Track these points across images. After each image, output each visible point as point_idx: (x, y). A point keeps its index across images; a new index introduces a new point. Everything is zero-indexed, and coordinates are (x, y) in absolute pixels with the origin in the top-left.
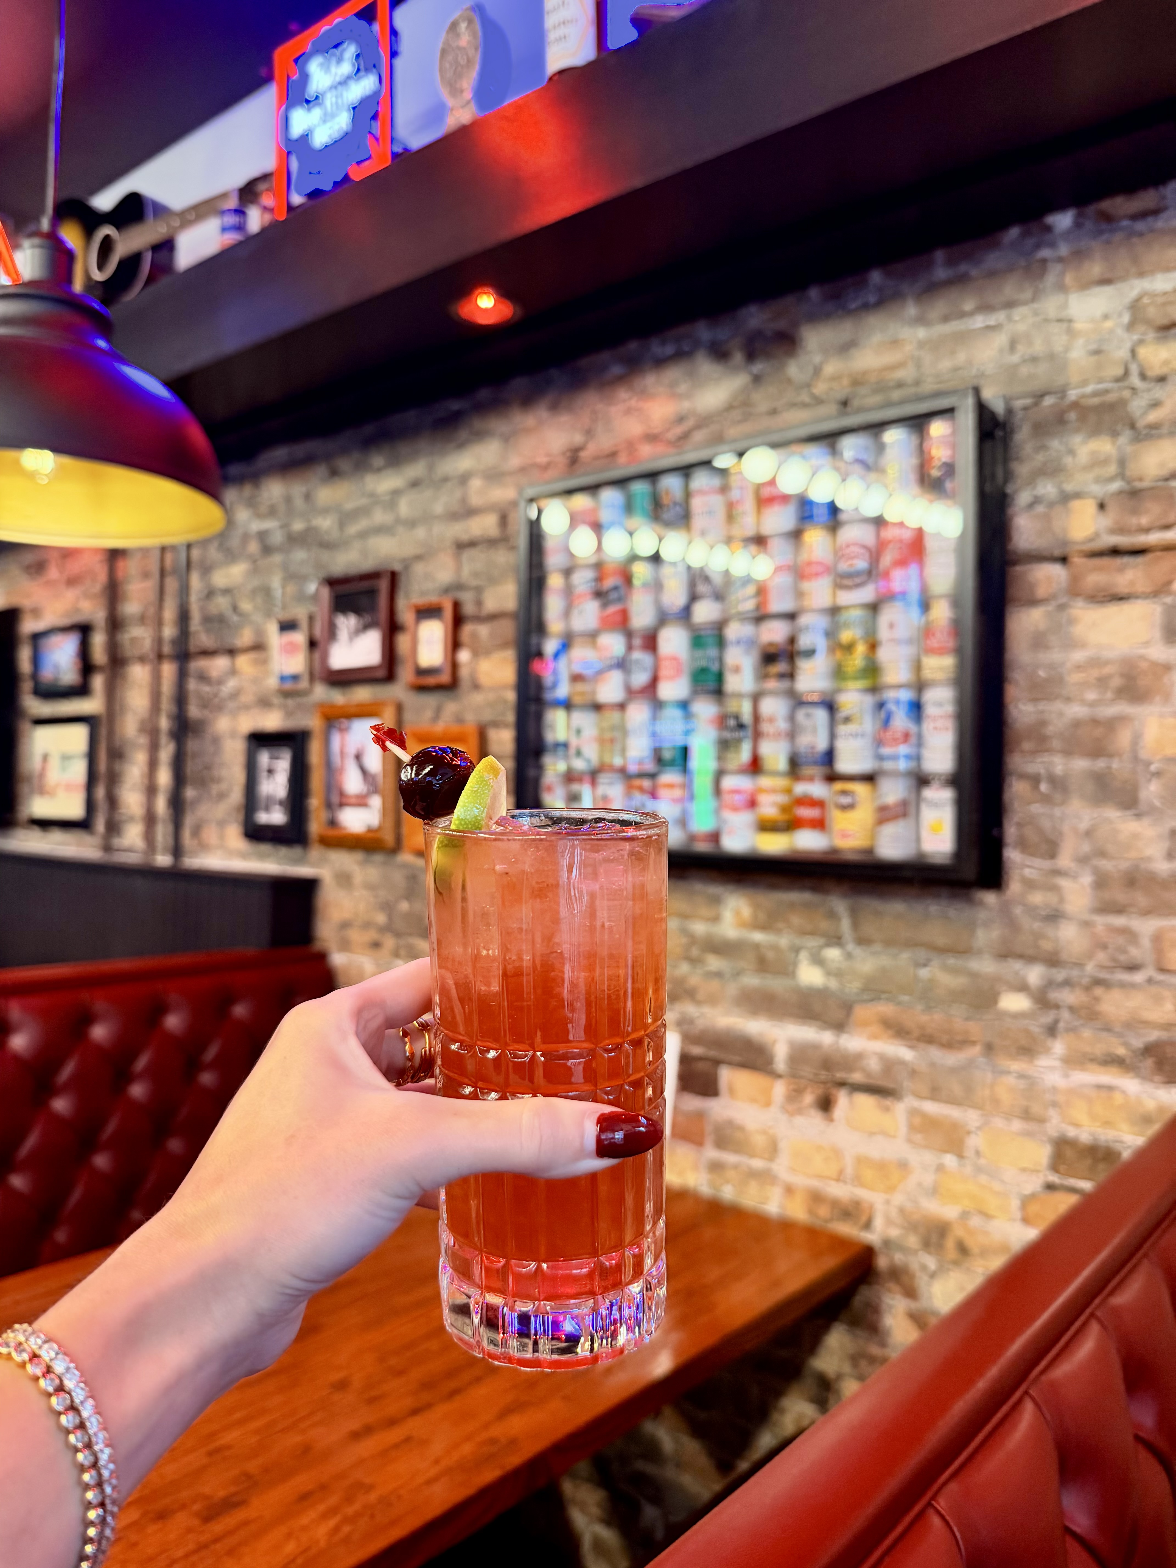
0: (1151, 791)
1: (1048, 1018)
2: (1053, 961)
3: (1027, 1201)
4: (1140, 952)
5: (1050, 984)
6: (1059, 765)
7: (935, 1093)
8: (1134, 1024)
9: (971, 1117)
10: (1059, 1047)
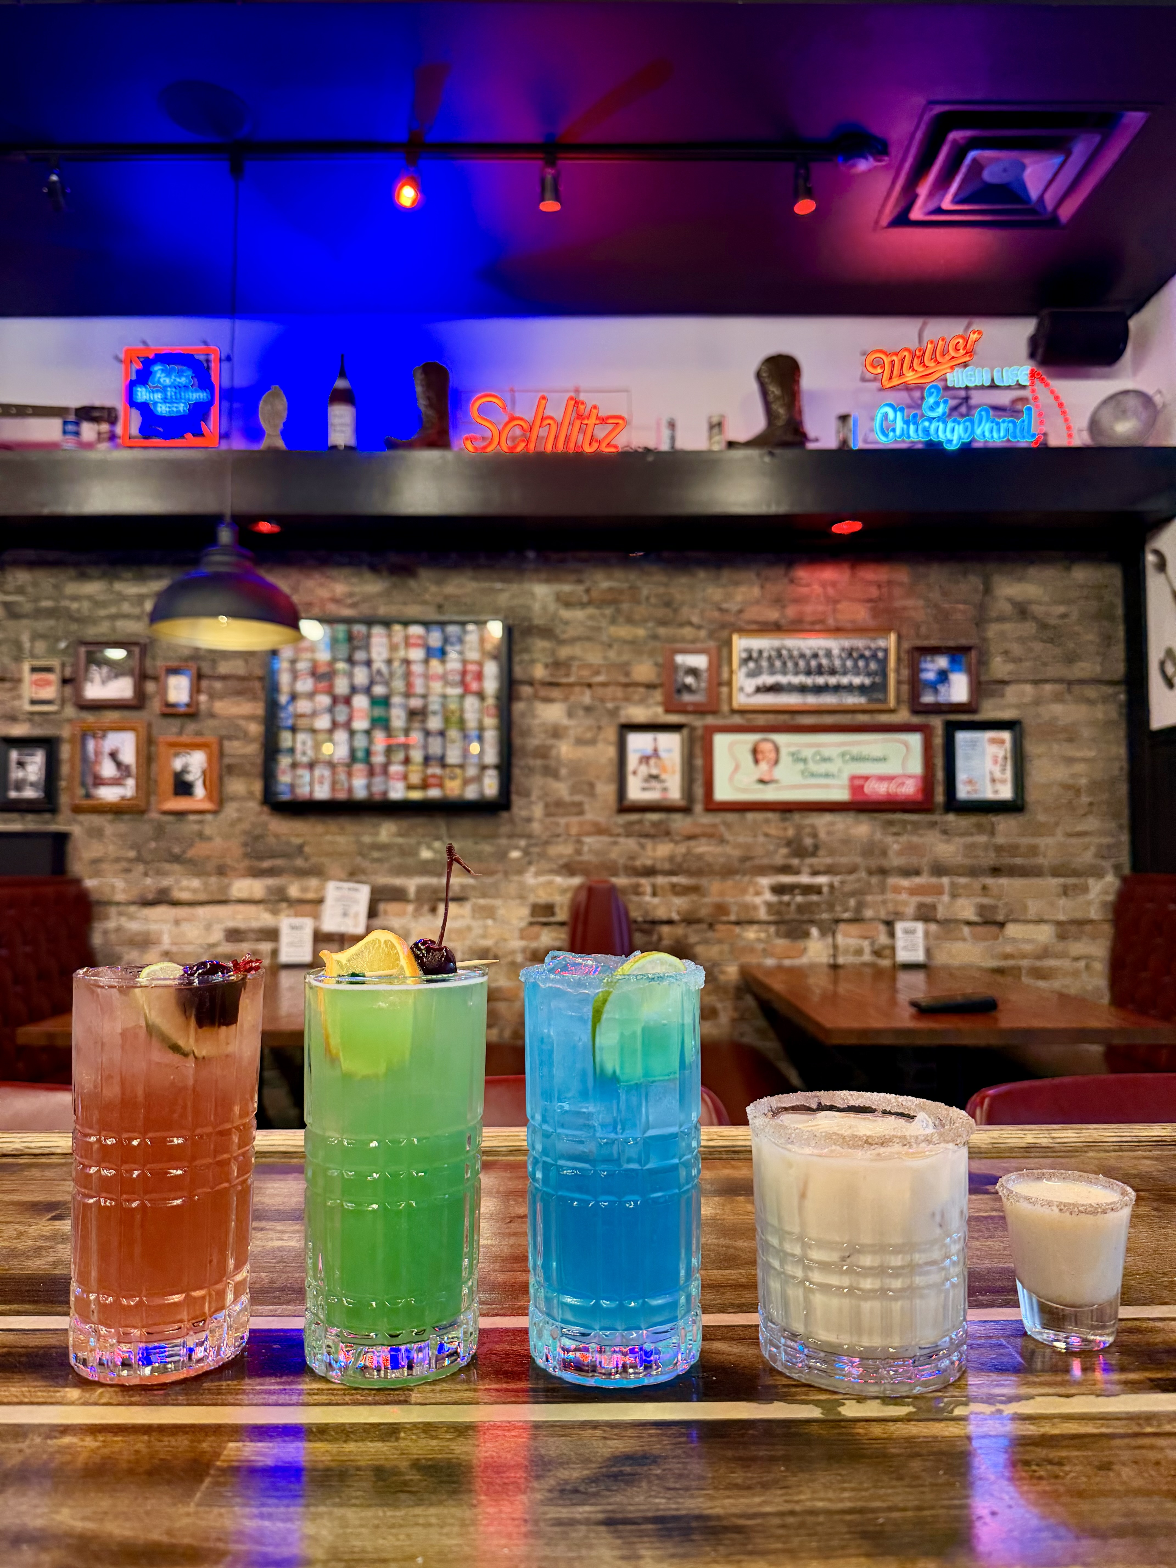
0: (563, 772)
1: (527, 859)
2: (529, 836)
3: (522, 930)
4: (560, 830)
5: (529, 846)
6: (531, 762)
7: (484, 895)
8: (561, 856)
9: (498, 902)
10: (533, 869)
